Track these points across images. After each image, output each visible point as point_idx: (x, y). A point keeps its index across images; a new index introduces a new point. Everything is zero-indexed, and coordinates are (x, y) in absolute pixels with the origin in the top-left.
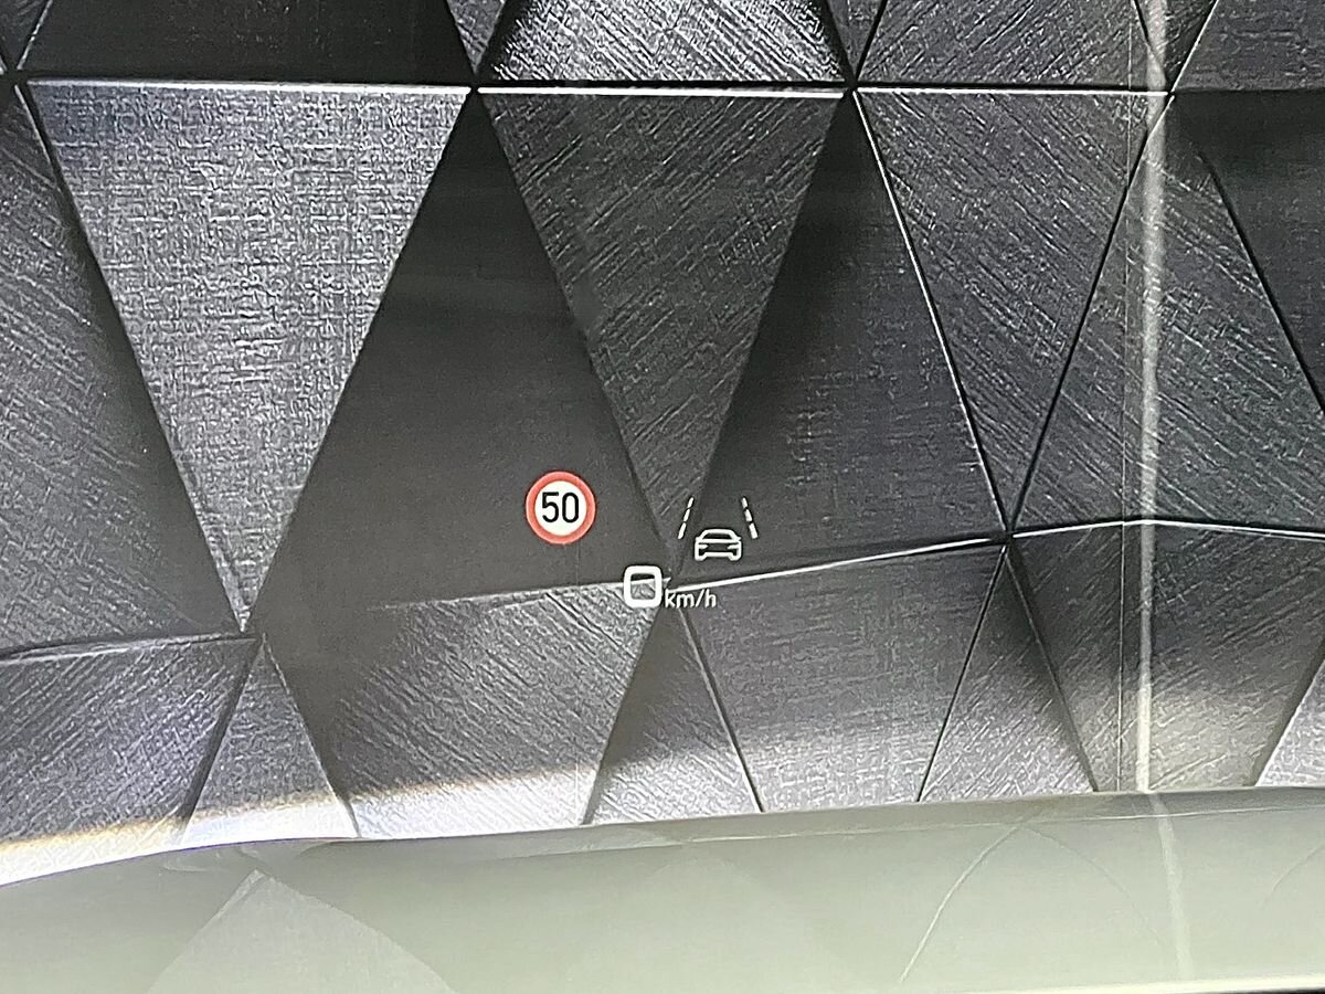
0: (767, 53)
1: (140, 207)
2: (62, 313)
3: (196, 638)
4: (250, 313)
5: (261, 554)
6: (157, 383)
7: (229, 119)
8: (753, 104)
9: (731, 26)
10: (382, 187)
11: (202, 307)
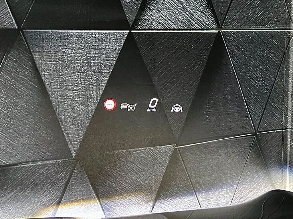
0: (200, 22)
1: (50, 60)
2: (31, 85)
3: (63, 160)
4: (76, 84)
5: (78, 140)
6: (54, 101)
7: (72, 39)
8: (197, 34)
9: (192, 16)
10: (108, 54)
11: (65, 83)
